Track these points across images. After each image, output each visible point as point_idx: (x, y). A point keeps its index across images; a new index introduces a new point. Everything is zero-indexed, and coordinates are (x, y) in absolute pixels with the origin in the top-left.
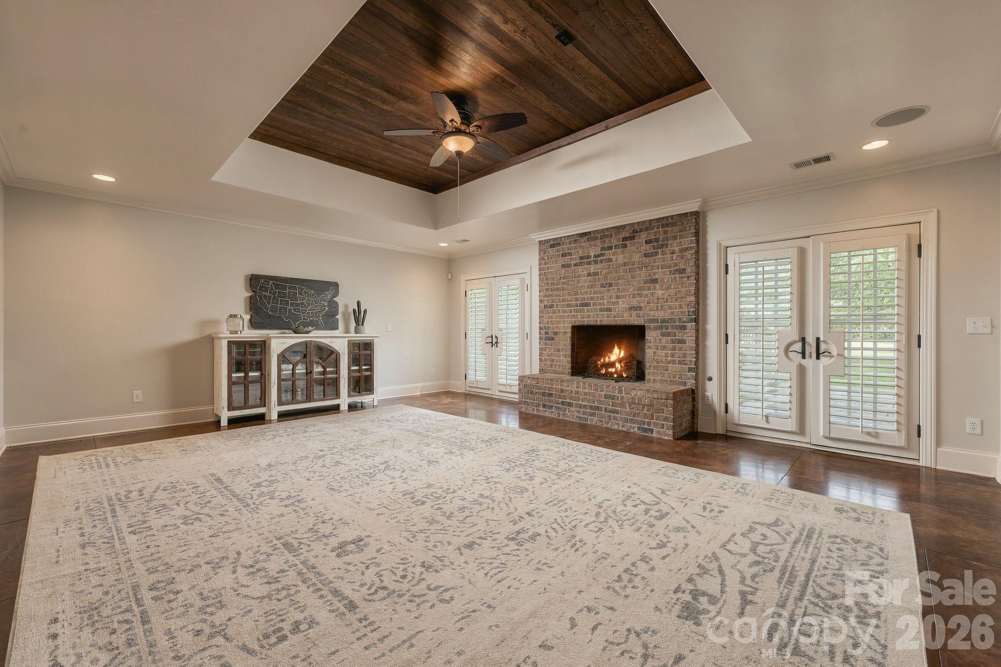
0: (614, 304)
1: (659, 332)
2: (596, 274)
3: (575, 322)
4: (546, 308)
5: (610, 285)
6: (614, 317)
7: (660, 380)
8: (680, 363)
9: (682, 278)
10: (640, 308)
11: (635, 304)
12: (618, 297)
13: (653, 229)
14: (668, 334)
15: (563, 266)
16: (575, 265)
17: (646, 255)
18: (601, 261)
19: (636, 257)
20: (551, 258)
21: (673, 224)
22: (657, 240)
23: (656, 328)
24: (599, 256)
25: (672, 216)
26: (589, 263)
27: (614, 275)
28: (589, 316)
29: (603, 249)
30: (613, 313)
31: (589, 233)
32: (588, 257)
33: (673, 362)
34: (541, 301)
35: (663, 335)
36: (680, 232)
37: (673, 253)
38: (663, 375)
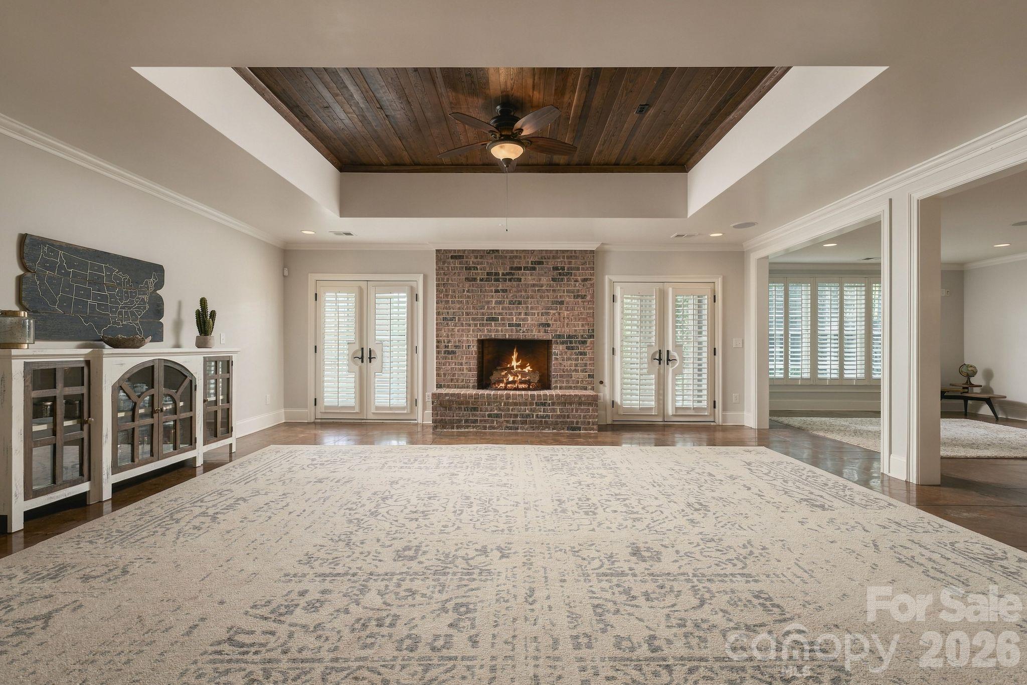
0: (523, 320)
1: (565, 346)
2: (504, 291)
3: (481, 336)
4: (444, 320)
5: (520, 303)
6: (524, 332)
7: (566, 386)
8: (583, 371)
9: (583, 302)
10: (548, 325)
11: (544, 321)
12: (526, 314)
13: (559, 258)
14: (572, 348)
15: (467, 279)
16: (481, 280)
17: (554, 280)
18: (510, 280)
19: (544, 280)
20: (452, 270)
21: (576, 258)
22: (563, 269)
23: (563, 343)
24: (508, 274)
25: (575, 251)
26: (497, 280)
27: (523, 293)
28: (497, 331)
29: (511, 268)
30: (522, 329)
31: (497, 251)
32: (497, 274)
33: (576, 371)
34: (438, 314)
35: (568, 348)
36: (582, 265)
37: (576, 281)
38: (568, 382)
